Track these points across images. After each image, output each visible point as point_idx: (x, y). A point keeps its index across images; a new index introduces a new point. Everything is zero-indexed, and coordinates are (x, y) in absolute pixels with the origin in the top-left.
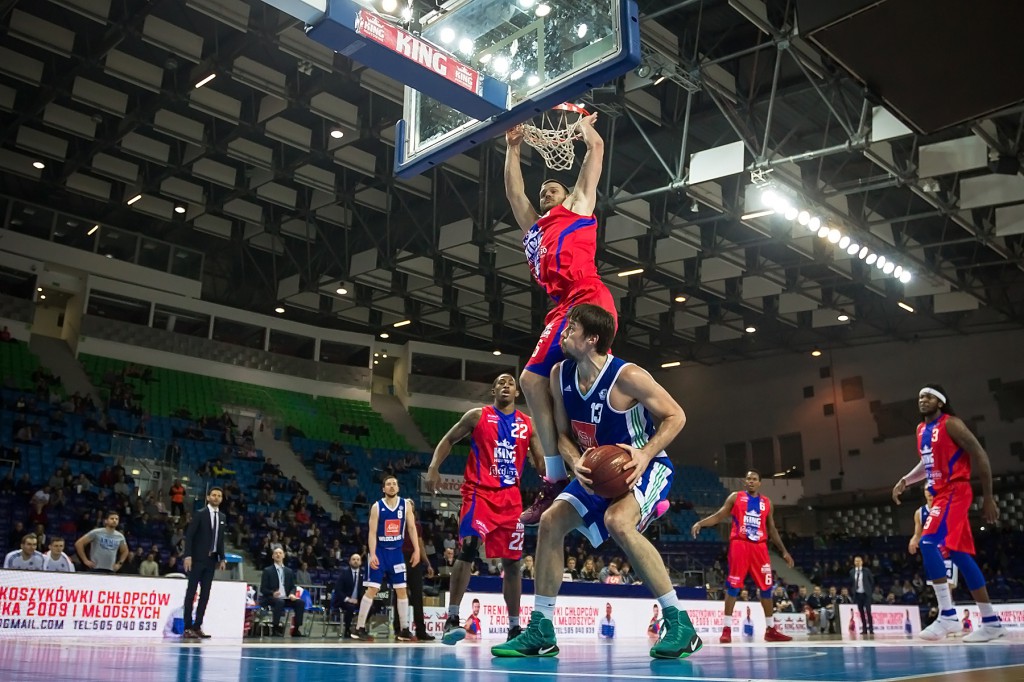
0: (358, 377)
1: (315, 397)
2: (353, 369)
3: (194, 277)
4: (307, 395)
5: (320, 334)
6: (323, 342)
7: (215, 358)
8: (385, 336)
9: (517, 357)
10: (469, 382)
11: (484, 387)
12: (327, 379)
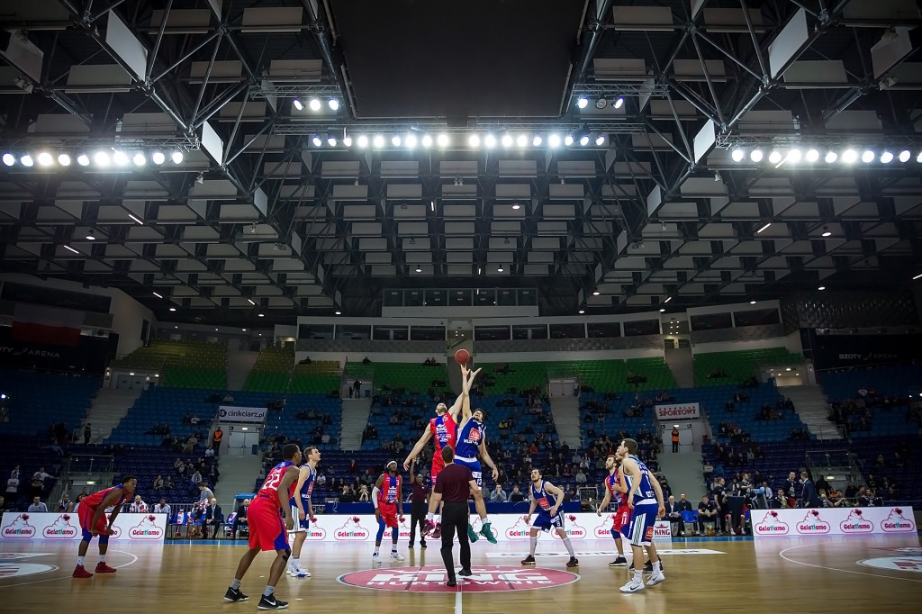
0: (654, 341)
1: (625, 361)
2: (650, 337)
3: (533, 304)
4: (619, 361)
5: (621, 319)
6: (624, 324)
7: (554, 350)
8: (662, 310)
9: (778, 301)
10: (740, 328)
11: (753, 328)
12: (633, 347)
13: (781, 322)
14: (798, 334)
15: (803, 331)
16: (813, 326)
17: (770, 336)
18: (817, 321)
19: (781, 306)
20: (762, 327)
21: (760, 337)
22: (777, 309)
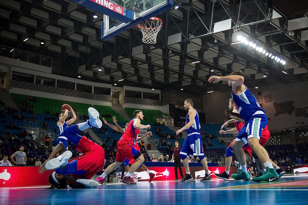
0: (107, 98)
1: (93, 105)
2: (106, 96)
3: (49, 66)
4: (90, 105)
5: (94, 84)
6: (95, 87)
8: (115, 84)
9: (160, 91)
10: (144, 99)
11: (149, 100)
12: (96, 99)
13: (160, 100)
14: (168, 106)
15: (170, 105)
16: (174, 104)
17: (155, 105)
18: (175, 102)
19: (162, 93)
20: (153, 100)
21: (151, 105)
22: (159, 94)
